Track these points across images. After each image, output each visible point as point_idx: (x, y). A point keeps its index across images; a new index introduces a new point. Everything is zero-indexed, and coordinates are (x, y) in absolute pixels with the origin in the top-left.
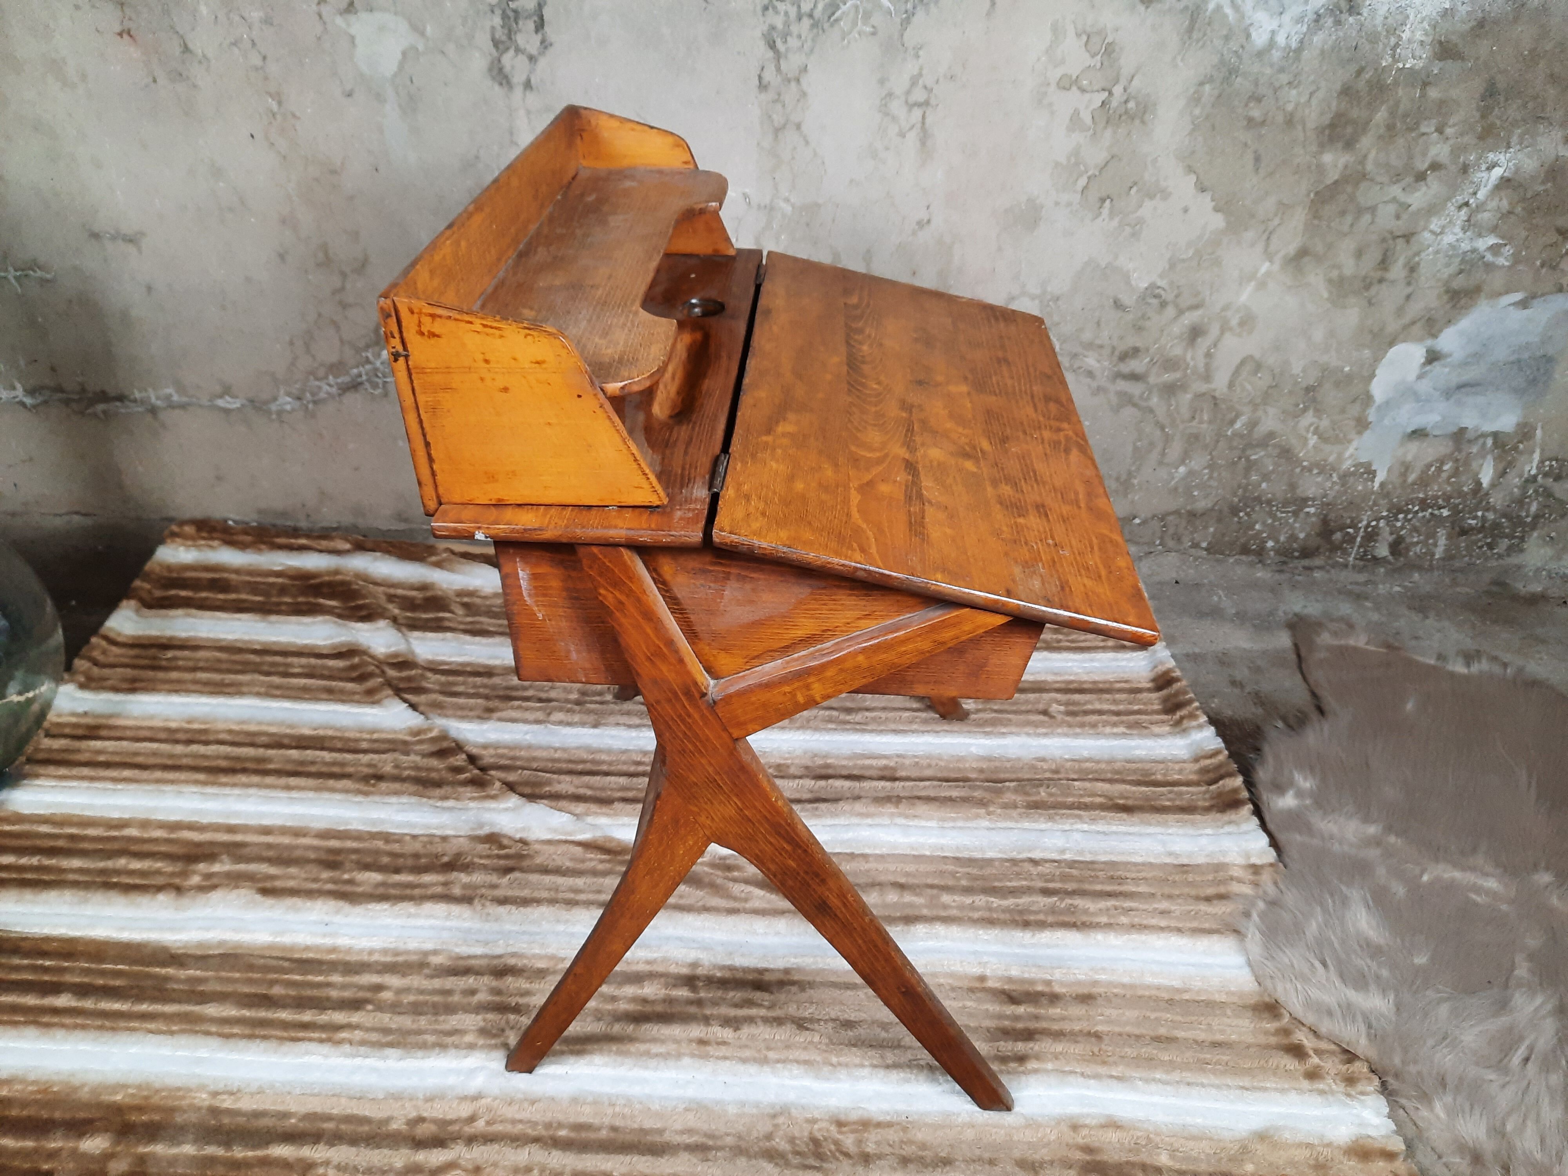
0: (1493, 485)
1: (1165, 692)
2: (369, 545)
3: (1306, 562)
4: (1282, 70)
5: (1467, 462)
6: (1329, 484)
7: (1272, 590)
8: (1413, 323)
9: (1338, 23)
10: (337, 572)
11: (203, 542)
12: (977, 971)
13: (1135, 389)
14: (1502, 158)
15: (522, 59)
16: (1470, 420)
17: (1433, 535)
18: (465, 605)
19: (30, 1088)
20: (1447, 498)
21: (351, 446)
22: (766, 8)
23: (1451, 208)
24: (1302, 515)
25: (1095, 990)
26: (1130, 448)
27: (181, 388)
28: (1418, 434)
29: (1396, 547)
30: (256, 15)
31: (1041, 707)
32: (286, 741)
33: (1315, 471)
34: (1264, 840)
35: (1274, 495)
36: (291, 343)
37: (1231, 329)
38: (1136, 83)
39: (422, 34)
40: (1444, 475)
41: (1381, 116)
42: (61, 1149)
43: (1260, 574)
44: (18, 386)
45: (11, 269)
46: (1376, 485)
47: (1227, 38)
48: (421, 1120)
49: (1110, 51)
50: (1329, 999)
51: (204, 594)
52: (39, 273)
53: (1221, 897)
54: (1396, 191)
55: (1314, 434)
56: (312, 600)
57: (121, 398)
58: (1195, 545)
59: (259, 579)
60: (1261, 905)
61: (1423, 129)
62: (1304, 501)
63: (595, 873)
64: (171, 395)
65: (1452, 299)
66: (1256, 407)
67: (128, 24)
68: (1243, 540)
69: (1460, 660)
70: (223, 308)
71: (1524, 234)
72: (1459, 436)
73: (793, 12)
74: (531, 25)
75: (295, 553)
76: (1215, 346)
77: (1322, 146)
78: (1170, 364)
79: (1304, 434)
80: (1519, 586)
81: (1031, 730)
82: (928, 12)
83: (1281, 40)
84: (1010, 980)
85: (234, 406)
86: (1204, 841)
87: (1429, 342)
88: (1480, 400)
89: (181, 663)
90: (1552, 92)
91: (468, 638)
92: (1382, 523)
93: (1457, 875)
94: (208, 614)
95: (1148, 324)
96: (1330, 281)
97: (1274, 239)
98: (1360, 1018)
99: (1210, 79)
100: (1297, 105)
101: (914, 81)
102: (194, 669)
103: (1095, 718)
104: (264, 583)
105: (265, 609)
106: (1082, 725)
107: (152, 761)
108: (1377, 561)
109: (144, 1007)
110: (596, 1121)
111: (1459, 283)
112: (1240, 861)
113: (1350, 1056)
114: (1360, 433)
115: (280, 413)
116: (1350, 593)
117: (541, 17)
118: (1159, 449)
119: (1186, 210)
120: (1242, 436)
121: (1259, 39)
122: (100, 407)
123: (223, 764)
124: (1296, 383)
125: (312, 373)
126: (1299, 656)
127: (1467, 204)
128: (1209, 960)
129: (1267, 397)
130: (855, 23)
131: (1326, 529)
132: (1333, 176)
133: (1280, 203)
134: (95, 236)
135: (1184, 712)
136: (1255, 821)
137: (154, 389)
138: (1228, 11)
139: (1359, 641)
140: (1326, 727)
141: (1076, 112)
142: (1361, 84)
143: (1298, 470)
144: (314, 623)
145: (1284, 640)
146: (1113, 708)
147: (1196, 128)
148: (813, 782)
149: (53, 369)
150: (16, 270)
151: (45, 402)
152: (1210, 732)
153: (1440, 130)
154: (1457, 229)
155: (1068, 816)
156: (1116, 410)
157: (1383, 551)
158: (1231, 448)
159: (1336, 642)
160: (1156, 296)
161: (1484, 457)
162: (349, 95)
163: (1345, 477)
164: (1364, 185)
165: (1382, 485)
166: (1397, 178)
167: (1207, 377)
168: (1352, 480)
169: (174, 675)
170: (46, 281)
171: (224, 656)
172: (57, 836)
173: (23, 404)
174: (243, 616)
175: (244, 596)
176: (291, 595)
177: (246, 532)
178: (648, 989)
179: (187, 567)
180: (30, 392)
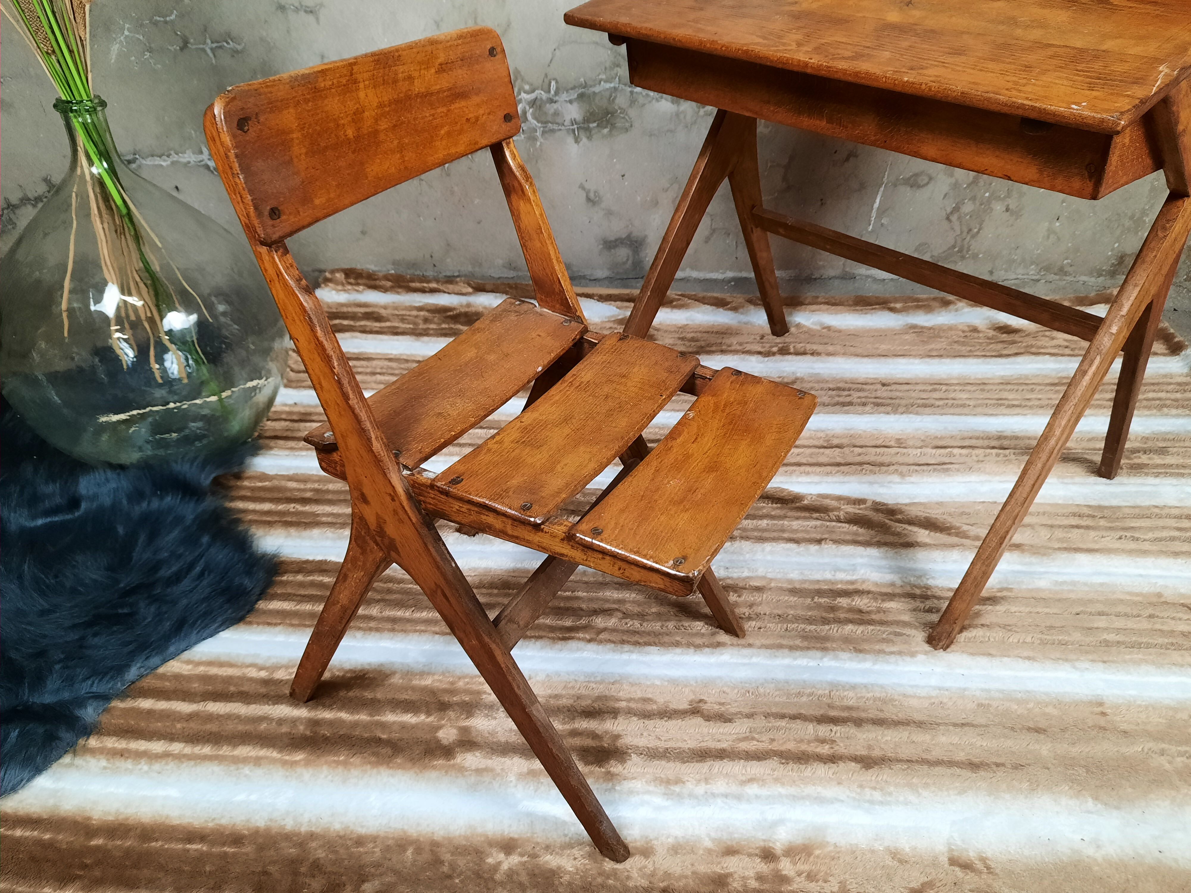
2: (488, 287)
10: (469, 305)
11: (350, 287)
12: (1151, 589)
21: (477, 201)
42: (393, 722)
44: (205, 150)
45: (208, 41)
48: (702, 701)
51: (363, 323)
52: (232, 45)
56: (452, 326)
59: (404, 312)
63: (773, 517)
75: (427, 294)
89: (360, 370)
94: (370, 336)
102: (374, 374)
104: (409, 315)
110: (861, 704)
134: (282, 8)
150: (212, 42)
170: (237, 52)
171: (394, 365)
172: (304, 490)
173: (207, 167)
174: (400, 337)
175: (396, 324)
176: (435, 323)
177: (386, 278)
178: (860, 602)
179: (342, 305)
180: (214, 156)
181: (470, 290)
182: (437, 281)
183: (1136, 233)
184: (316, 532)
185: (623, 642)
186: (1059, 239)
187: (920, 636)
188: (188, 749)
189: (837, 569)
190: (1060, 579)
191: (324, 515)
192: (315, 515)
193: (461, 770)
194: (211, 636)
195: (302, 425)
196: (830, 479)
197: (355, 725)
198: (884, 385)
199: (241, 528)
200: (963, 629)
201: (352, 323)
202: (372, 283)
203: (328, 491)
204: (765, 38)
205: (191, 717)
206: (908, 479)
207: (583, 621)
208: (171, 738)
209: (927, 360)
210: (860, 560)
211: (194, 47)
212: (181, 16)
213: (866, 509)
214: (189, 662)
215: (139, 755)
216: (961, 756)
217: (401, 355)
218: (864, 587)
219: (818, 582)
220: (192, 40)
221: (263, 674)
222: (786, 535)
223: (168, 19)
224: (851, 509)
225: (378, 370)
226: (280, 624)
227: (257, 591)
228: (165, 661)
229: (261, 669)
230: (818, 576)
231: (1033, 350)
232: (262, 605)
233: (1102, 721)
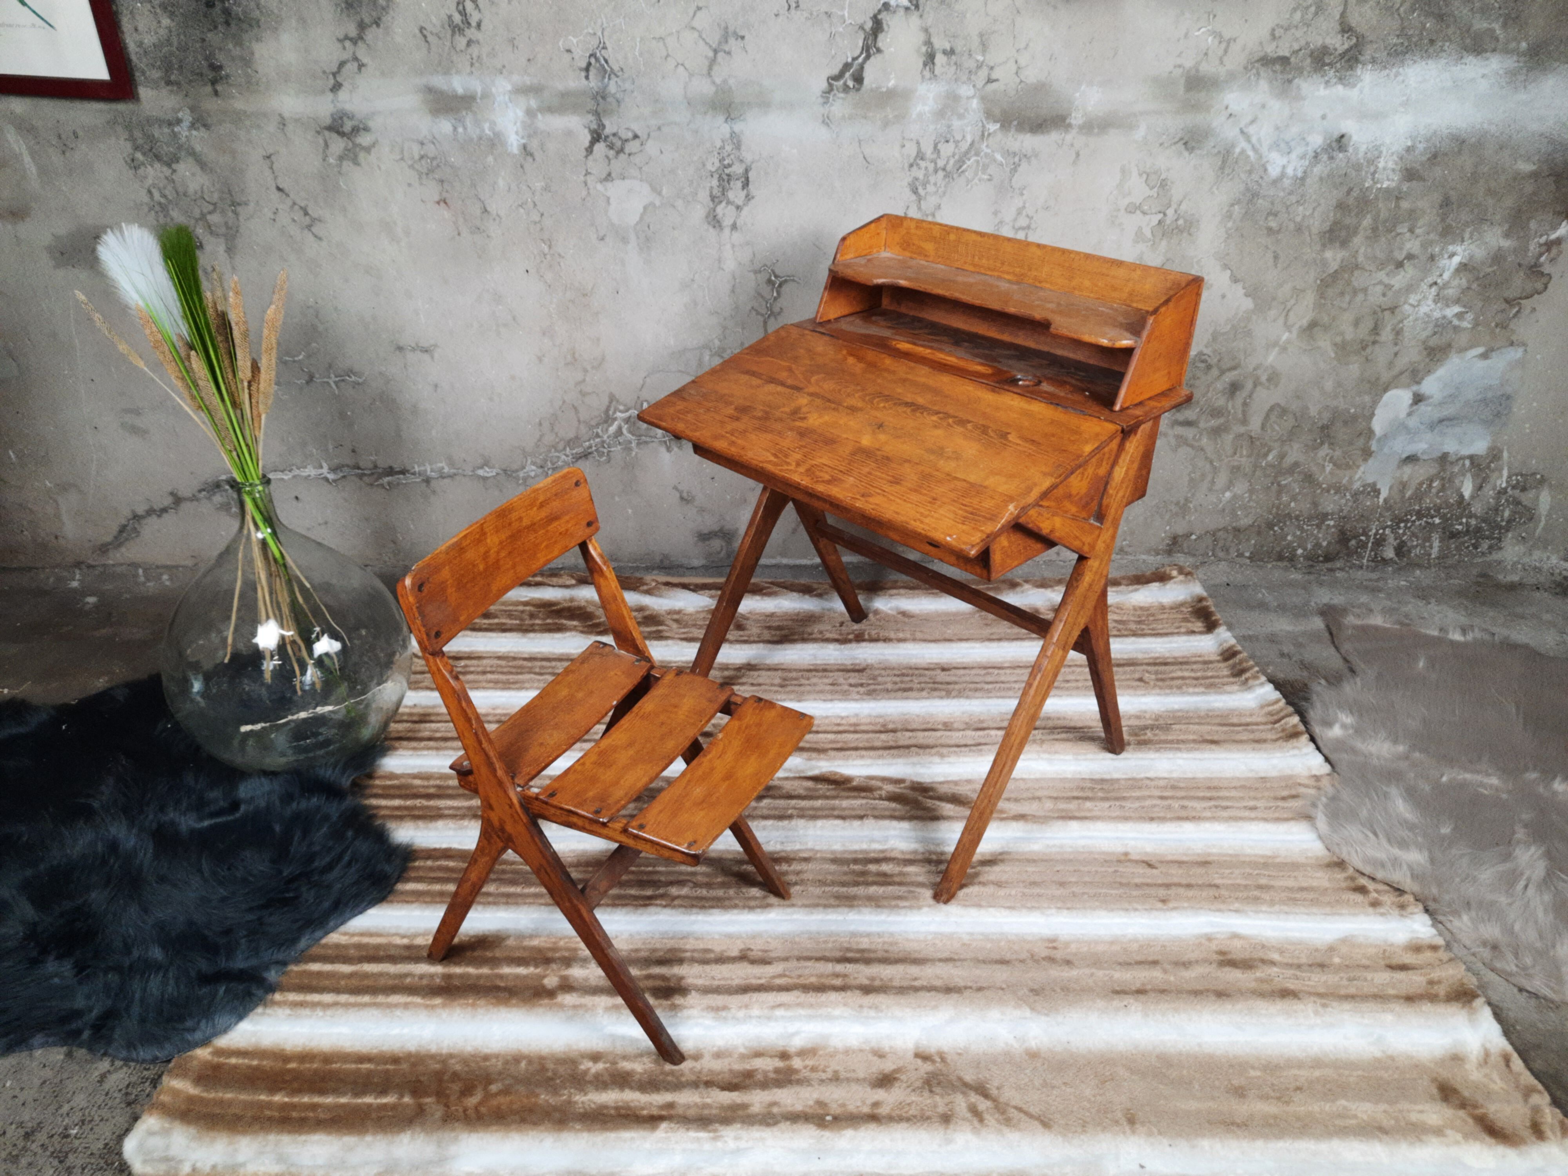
0: (1472, 497)
1: (1231, 662)
3: (1329, 565)
4: (1291, 193)
5: (1451, 480)
6: (1343, 501)
7: (1304, 588)
8: (1401, 373)
9: (1331, 158)
10: (572, 600)
12: (1120, 849)
13: (1189, 433)
14: (1459, 249)
15: (731, 208)
16: (1451, 446)
17: (1428, 539)
18: (676, 621)
20: (1438, 509)
22: (911, 166)
23: (1424, 286)
24: (1324, 527)
25: (1209, 859)
26: (1186, 479)
27: (451, 463)
28: (1411, 459)
29: (1400, 550)
30: (539, 185)
31: (1137, 676)
33: (1332, 491)
34: (1320, 759)
35: (1301, 511)
36: (540, 424)
37: (1261, 384)
38: (1183, 207)
39: (660, 193)
40: (1434, 491)
41: (1367, 222)
43: (1295, 576)
44: (325, 465)
45: (333, 376)
46: (1381, 500)
47: (1250, 172)
48: (749, 949)
49: (1163, 184)
50: (1382, 855)
52: (353, 378)
53: (1294, 797)
54: (1382, 275)
55: (1330, 462)
56: (557, 621)
57: (403, 472)
58: (1240, 555)
60: (1324, 799)
61: (1399, 231)
62: (1324, 516)
63: (827, 798)
64: (443, 468)
65: (1429, 354)
66: (1283, 442)
67: (444, 195)
68: (1278, 549)
69: (1459, 630)
70: (491, 399)
71: (1480, 304)
72: (1443, 459)
73: (931, 167)
74: (739, 184)
76: (1250, 396)
77: (1324, 246)
78: (1216, 413)
79: (1322, 462)
80: (1500, 577)
81: (1131, 691)
82: (1029, 163)
83: (1290, 171)
84: (1146, 854)
85: (491, 474)
86: (1275, 761)
87: (1415, 388)
88: (1457, 430)
89: (471, 669)
90: (1490, 201)
91: (685, 644)
92: (1388, 531)
93: (1468, 776)
94: (480, 634)
95: (1197, 383)
96: (1336, 345)
97: (1291, 314)
98: (1405, 867)
99: (1239, 202)
100: (1304, 217)
101: (1019, 212)
102: (484, 673)
103: (1180, 682)
104: (516, 611)
105: (524, 629)
106: (1171, 687)
108: (1385, 562)
110: (873, 947)
111: (1434, 342)
112: (1306, 773)
113: (1400, 891)
114: (1365, 460)
115: (525, 479)
116: (1366, 588)
117: (747, 179)
118: (1209, 478)
119: (1223, 296)
120: (1273, 466)
121: (1274, 171)
122: (387, 479)
124: (1314, 423)
125: (554, 447)
126: (1331, 634)
127: (1436, 283)
128: (1290, 838)
129: (1293, 434)
130: (976, 174)
131: (1343, 538)
132: (1334, 266)
133: (1295, 288)
134: (400, 349)
135: (1248, 675)
136: (1312, 746)
137: (430, 464)
138: (1250, 153)
139: (1377, 620)
140: (1358, 680)
141: (1140, 228)
142: (1351, 201)
143: (1319, 491)
144: (565, 637)
145: (1318, 623)
146: (1193, 675)
147: (1229, 236)
149: (354, 451)
150: (336, 377)
151: (344, 477)
152: (1270, 687)
153: (1411, 231)
154: (1430, 302)
155: (1170, 749)
156: (1175, 450)
157: (1390, 553)
158: (1266, 476)
159: (1359, 622)
160: (1203, 361)
161: (1464, 475)
162: (602, 239)
163: (1356, 495)
164: (1356, 273)
165: (1385, 500)
166: (1382, 266)
167: (1244, 421)
168: (1361, 497)
169: (471, 677)
170: (358, 384)
171: (503, 663)
172: (427, 787)
173: (327, 479)
174: (508, 634)
175: (504, 621)
176: (540, 619)
178: (885, 868)
180: (333, 470)
181: (573, 582)
182: (542, 575)
184: (440, 824)
185: (693, 906)
187: (928, 893)
188: (352, 999)
189: (873, 841)
190: (1051, 843)
191: (446, 809)
192: (438, 809)
193: (562, 1006)
194: (361, 913)
195: (423, 725)
196: (880, 762)
197: (479, 977)
198: (943, 669)
199: (378, 822)
200: (962, 886)
205: (351, 975)
206: (947, 760)
207: (661, 891)
208: (337, 991)
209: (987, 643)
210: (892, 833)
211: (319, 380)
212: (309, 356)
213: (904, 787)
214: (346, 934)
215: (314, 1005)
216: (938, 983)
217: (509, 652)
218: (893, 855)
219: (856, 852)
220: (317, 376)
221: (405, 941)
222: (836, 813)
223: (296, 359)
224: (892, 788)
225: (488, 669)
227: (396, 874)
228: (327, 933)
229: (403, 937)
230: (856, 847)
232: (400, 887)
233: (1053, 953)
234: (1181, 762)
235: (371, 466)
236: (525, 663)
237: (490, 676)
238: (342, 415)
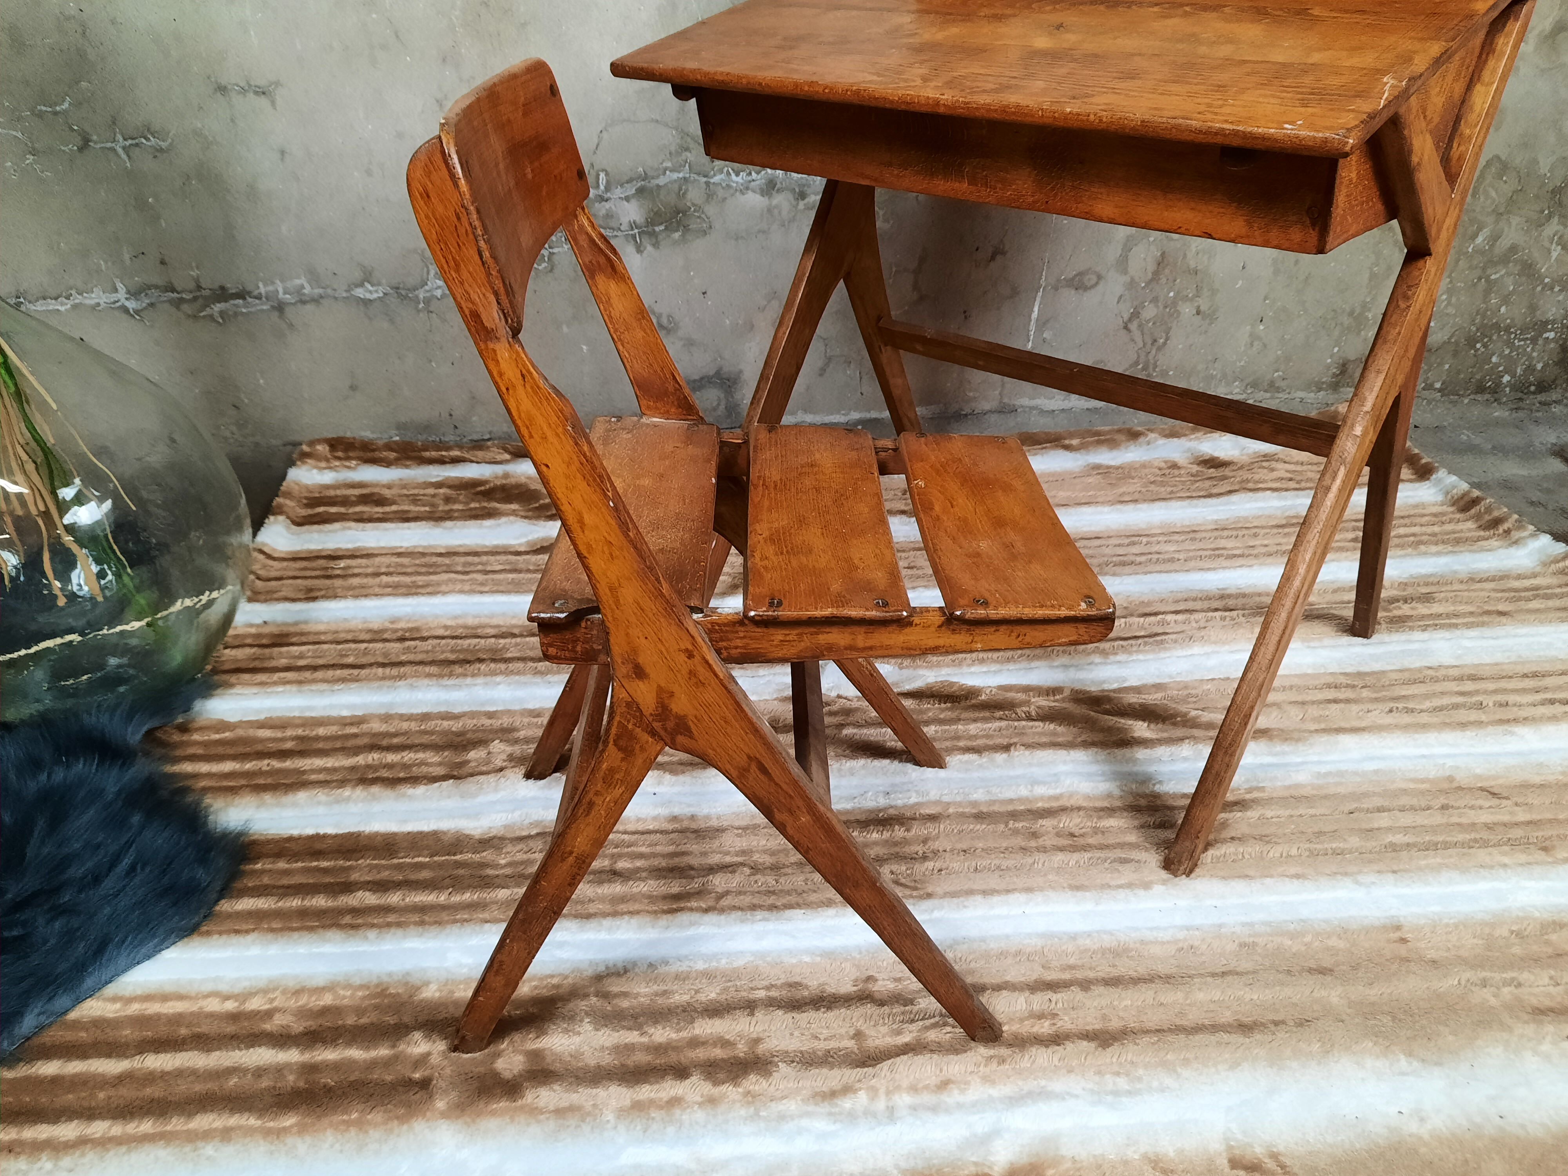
1: (1472, 512)
3: (1541, 397)
7: (1517, 427)
10: (506, 475)
11: (337, 463)
19: (360, 994)
24: (1540, 342)
27: (314, 277)
32: (516, 631)
33: (1557, 289)
35: (1513, 320)
42: (429, 1054)
44: (120, 286)
45: (119, 137)
48: (873, 979)
51: (358, 509)
52: (153, 141)
55: (1558, 244)
56: (485, 504)
57: (242, 295)
58: (1429, 387)
59: (416, 491)
62: (1543, 326)
63: (941, 722)
64: (303, 287)
66: (1499, 215)
68: (1478, 377)
75: (448, 466)
79: (1546, 244)
85: (375, 296)
89: (356, 571)
94: (369, 525)
102: (377, 575)
104: (424, 495)
105: (436, 517)
107: (364, 660)
109: (467, 896)
115: (427, 301)
120: (1482, 252)
122: (218, 307)
123: (452, 657)
124: (1543, 184)
129: (1511, 204)
131: (1565, 356)
134: (222, 89)
135: (1506, 526)
137: (282, 281)
143: (1539, 288)
144: (499, 525)
145: (1557, 466)
148: (1142, 619)
149: (163, 262)
150: (125, 139)
151: (152, 305)
152: (1546, 539)
158: (1471, 268)
169: (355, 581)
170: (161, 150)
171: (405, 561)
172: (283, 740)
173: (125, 310)
174: (412, 525)
175: (406, 508)
176: (461, 502)
177: (389, 447)
178: (1068, 822)
179: (327, 487)
180: (134, 294)
181: (507, 456)
182: (460, 447)
183: (1359, 333)
184: (302, 796)
185: (754, 908)
186: (1265, 346)
187: (1153, 860)
188: (117, 1129)
189: (1035, 782)
190: (1323, 769)
191: (313, 771)
192: (300, 772)
193: (534, 1111)
194: (148, 957)
195: (276, 650)
196: (1011, 666)
197: (372, 1065)
199: (189, 799)
200: (1208, 846)
201: (342, 510)
202: (369, 455)
203: (317, 738)
204: (878, 75)
205: (121, 1079)
206: (1112, 658)
207: (696, 885)
208: (89, 1114)
209: (1119, 506)
210: (1062, 768)
211: (98, 146)
212: (77, 104)
213: (1063, 700)
214: (115, 999)
215: (37, 1148)
216: (1227, 1017)
217: (415, 547)
218: (1073, 802)
219: (1011, 801)
220: (95, 138)
221: (230, 1006)
222: (961, 744)
223: (58, 108)
224: (1043, 702)
225: (383, 570)
226: (253, 930)
227: (218, 886)
228: (79, 1001)
229: (227, 998)
230: (1009, 794)
231: (1250, 485)
232: (225, 906)
233: (1403, 950)
234: (1467, 643)
235: (192, 285)
236: (439, 560)
237: (385, 579)
238: (141, 204)
